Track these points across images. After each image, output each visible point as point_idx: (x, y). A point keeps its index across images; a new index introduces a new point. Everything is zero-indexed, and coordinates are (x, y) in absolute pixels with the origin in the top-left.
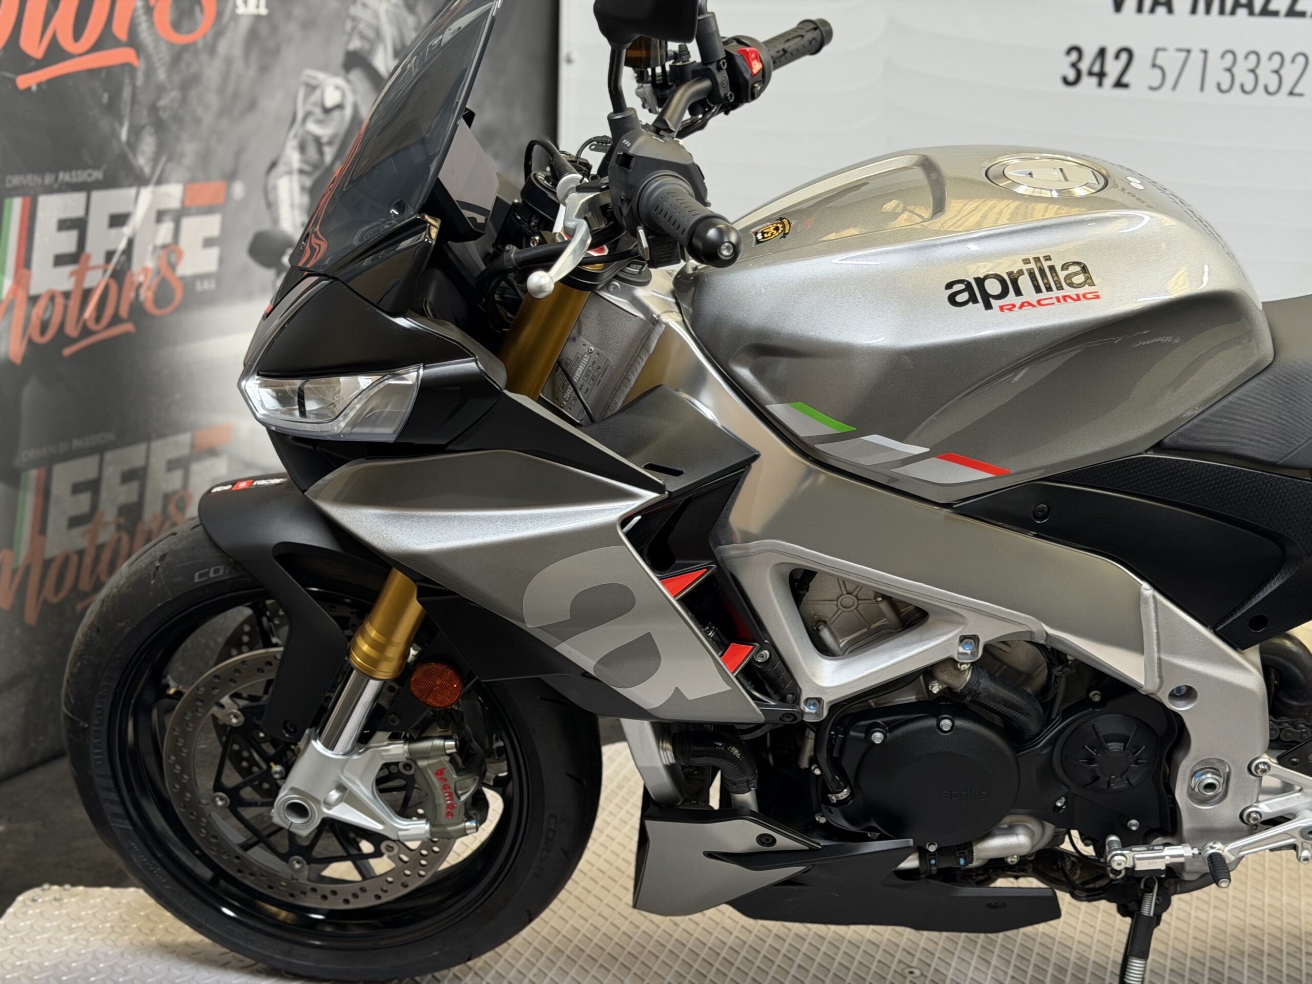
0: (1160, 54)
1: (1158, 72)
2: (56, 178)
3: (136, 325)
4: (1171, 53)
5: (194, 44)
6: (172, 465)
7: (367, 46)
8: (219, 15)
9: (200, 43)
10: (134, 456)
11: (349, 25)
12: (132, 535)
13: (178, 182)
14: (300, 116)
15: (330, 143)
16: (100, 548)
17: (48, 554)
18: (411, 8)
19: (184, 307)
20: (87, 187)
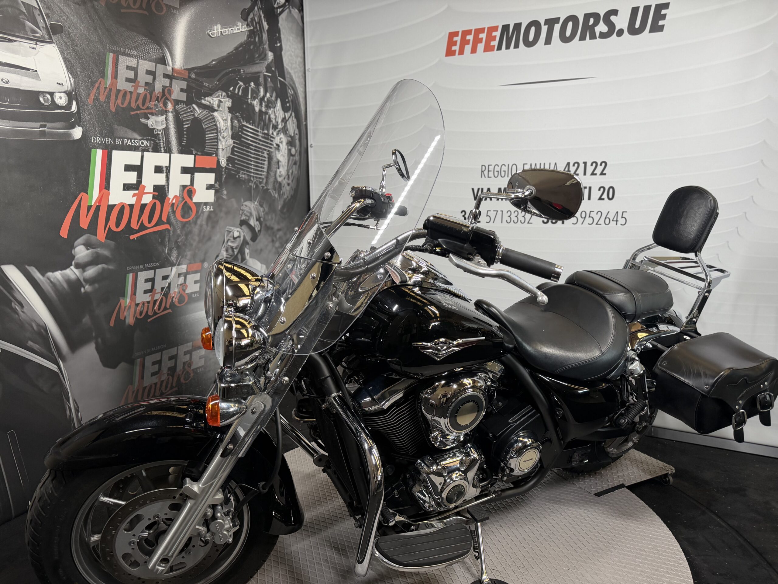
0: (489, 212)
1: (488, 217)
2: (144, 266)
3: (172, 310)
4: (492, 212)
5: (190, 221)
6: (186, 353)
7: (247, 218)
8: (197, 212)
9: (191, 221)
10: (173, 351)
11: (241, 212)
12: (173, 377)
13: (185, 264)
14: (226, 241)
15: (236, 248)
16: (162, 382)
17: (145, 386)
18: (261, 206)
19: (189, 302)
20: (154, 268)
